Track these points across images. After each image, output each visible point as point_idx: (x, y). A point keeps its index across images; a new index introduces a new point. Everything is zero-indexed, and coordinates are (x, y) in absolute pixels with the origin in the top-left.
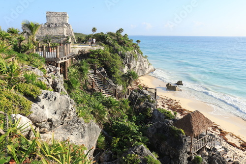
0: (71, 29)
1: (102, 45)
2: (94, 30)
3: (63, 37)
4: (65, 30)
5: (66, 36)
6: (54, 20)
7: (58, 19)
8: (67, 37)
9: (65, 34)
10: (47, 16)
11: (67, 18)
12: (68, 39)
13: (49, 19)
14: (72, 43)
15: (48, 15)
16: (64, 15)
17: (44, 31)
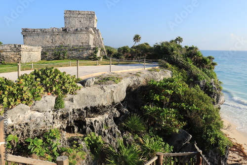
0: (101, 37)
1: (167, 67)
2: (137, 38)
3: (87, 49)
4: (92, 37)
5: (92, 46)
6: (76, 23)
7: (82, 21)
8: (94, 49)
9: (91, 43)
10: (65, 17)
11: (95, 21)
12: (96, 52)
13: (67, 22)
14: (101, 59)
15: (67, 15)
16: (91, 16)
17: (57, 38)
